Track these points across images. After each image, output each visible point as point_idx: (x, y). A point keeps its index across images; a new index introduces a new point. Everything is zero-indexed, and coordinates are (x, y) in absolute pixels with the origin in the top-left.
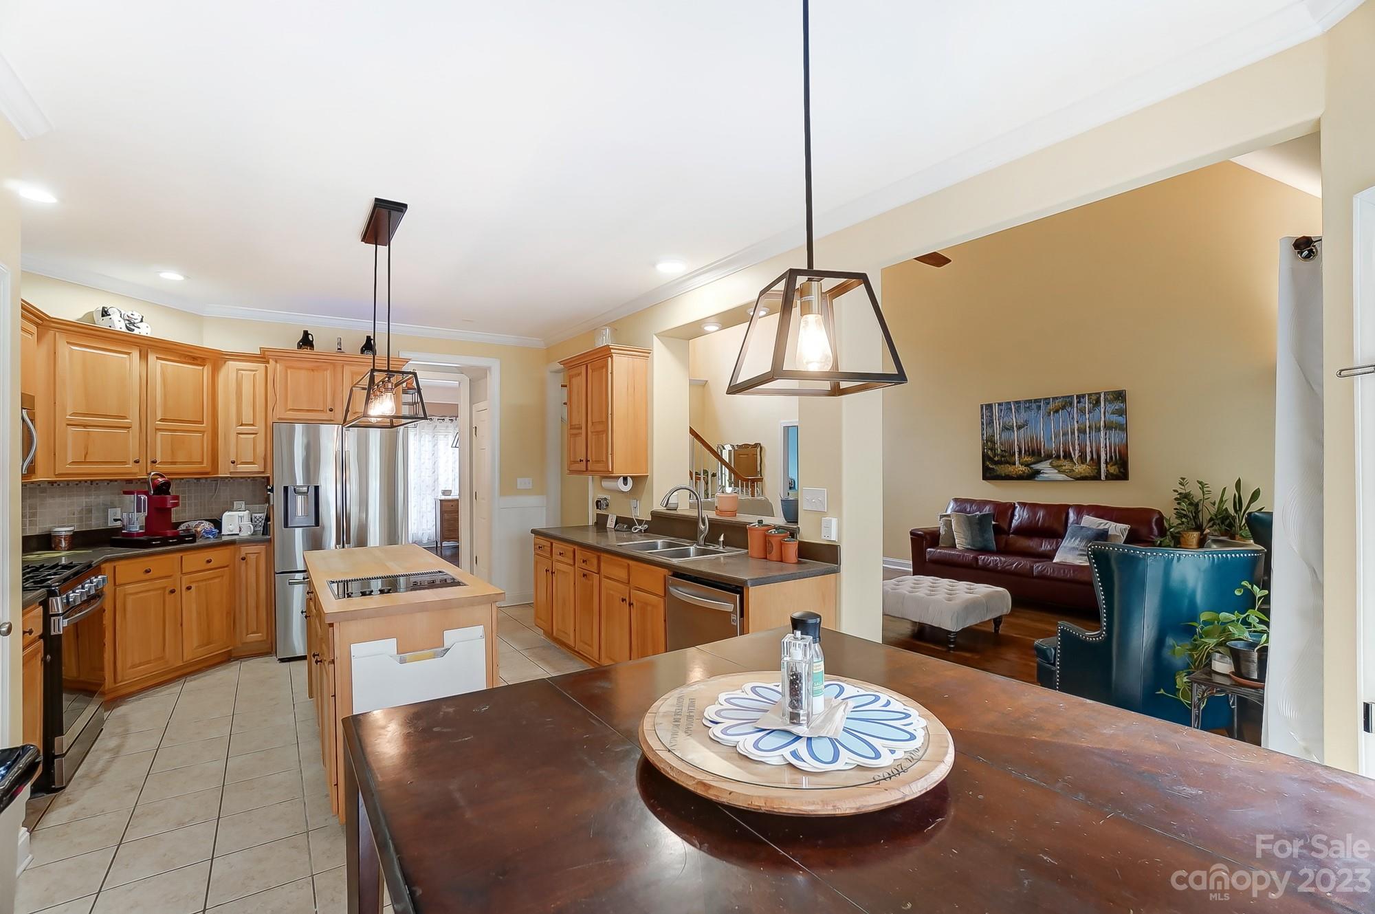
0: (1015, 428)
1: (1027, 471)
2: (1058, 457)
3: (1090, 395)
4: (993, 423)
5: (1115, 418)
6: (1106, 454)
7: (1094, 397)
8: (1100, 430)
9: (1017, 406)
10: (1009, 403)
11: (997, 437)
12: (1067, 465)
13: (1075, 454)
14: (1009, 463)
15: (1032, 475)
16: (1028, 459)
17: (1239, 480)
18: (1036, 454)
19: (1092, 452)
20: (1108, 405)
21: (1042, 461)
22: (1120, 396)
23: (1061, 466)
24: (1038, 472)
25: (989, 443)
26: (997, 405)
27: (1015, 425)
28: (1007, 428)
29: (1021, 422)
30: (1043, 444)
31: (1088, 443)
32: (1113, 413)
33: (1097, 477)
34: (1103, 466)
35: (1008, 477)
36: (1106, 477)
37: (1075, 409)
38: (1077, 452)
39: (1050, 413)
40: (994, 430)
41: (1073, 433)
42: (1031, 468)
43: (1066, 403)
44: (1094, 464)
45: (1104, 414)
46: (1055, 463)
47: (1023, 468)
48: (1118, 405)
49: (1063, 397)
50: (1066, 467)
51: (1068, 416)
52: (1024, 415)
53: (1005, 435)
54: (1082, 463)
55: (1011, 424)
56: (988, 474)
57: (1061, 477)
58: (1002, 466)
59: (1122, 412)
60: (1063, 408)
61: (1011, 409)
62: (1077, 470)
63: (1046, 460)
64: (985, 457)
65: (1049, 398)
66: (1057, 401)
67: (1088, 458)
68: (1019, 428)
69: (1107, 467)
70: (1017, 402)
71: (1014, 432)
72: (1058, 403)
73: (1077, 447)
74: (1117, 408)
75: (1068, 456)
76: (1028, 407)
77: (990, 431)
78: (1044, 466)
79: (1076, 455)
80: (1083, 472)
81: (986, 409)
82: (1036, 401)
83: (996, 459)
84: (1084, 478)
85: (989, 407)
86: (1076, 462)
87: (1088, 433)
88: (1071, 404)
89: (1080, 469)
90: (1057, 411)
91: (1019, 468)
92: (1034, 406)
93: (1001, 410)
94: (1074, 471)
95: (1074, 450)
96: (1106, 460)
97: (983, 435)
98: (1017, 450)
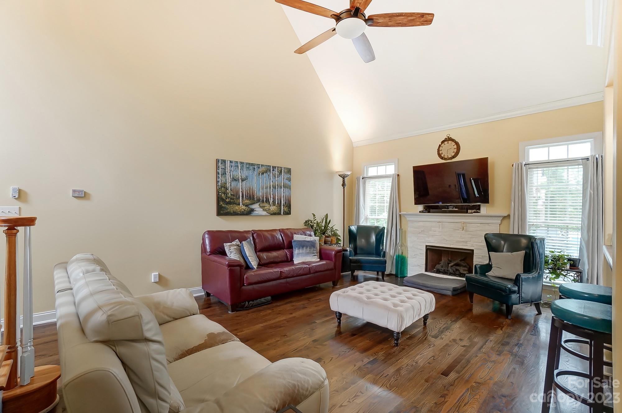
0: (240, 180)
1: (246, 209)
2: (263, 201)
3: (278, 167)
4: (226, 174)
5: (287, 182)
6: (284, 201)
7: (280, 169)
8: (281, 188)
9: (242, 165)
10: (237, 162)
11: (228, 185)
12: (267, 206)
13: (271, 200)
14: (236, 204)
15: (249, 212)
16: (247, 202)
18: (252, 198)
19: (278, 199)
20: (285, 175)
21: (255, 203)
22: (289, 171)
23: (264, 206)
24: (252, 210)
25: (223, 189)
26: (229, 162)
27: (240, 178)
28: (235, 179)
29: (244, 176)
30: (255, 192)
31: (277, 194)
32: (286, 179)
33: (279, 214)
34: (282, 207)
35: (235, 214)
36: (283, 213)
37: (272, 173)
38: (272, 199)
39: (260, 174)
40: (226, 180)
41: (270, 188)
42: (249, 208)
43: (267, 170)
44: (279, 206)
45: (282, 180)
46: (261, 205)
47: (244, 207)
48: (288, 176)
49: (266, 166)
50: (267, 207)
51: (268, 177)
52: (245, 173)
53: (234, 184)
54: (274, 205)
55: (238, 177)
56: (221, 212)
57: (264, 213)
58: (232, 206)
59: (289, 179)
60: (266, 172)
61: (238, 166)
62: (271, 209)
63: (257, 203)
64: (219, 199)
65: (259, 165)
66: (263, 167)
67: (277, 203)
68: (243, 180)
69: (284, 208)
70: (242, 163)
71: (239, 182)
72: (263, 169)
73: (272, 196)
74: (288, 177)
75: (267, 201)
76: (248, 168)
77: (224, 180)
78: (256, 206)
79: (271, 201)
80: (274, 210)
81: (221, 163)
82: (252, 165)
83: (227, 200)
84: (274, 214)
85: (224, 162)
86: (271, 205)
87: (277, 188)
88: (270, 170)
89: (273, 208)
90: (263, 174)
91: (242, 207)
92: (251, 167)
93: (232, 166)
94: (270, 209)
95: (270, 197)
96: (283, 204)
97: (217, 182)
98: (241, 195)
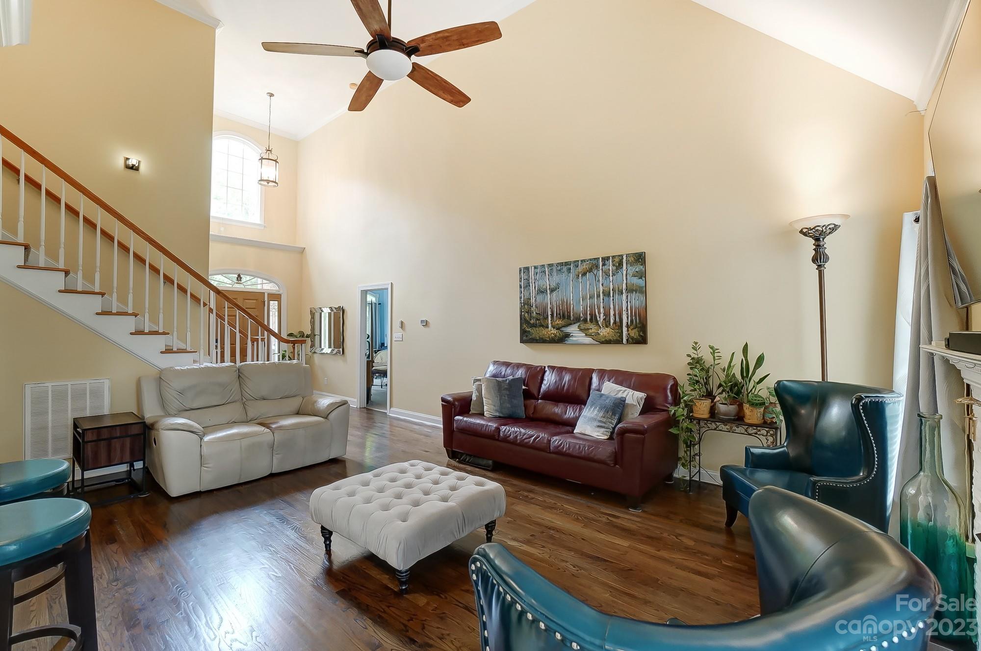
0: (548, 291)
1: (558, 334)
2: (585, 320)
3: (613, 257)
4: (530, 286)
5: (636, 281)
6: (628, 318)
7: (617, 260)
8: (622, 293)
9: (550, 268)
10: (543, 266)
11: (533, 301)
12: (593, 329)
13: (600, 317)
14: (543, 326)
15: (562, 339)
16: (559, 322)
17: (746, 345)
18: (566, 317)
19: (615, 315)
20: (630, 268)
21: (571, 324)
22: (640, 258)
23: (588, 329)
24: (567, 335)
25: (526, 306)
26: (533, 268)
27: (548, 288)
28: (541, 291)
29: (553, 285)
30: (572, 306)
31: (612, 306)
32: (634, 276)
33: (619, 341)
34: (625, 329)
35: (542, 341)
36: (627, 340)
37: (601, 271)
38: (602, 315)
39: (579, 276)
40: (530, 294)
41: (598, 296)
42: (562, 331)
43: (593, 266)
44: (617, 328)
45: (626, 276)
46: (583, 327)
47: (554, 331)
48: (639, 268)
49: (591, 260)
50: (593, 330)
51: (594, 278)
52: (556, 279)
53: (540, 298)
54: (607, 327)
55: (544, 287)
56: (526, 338)
57: (588, 340)
58: (537, 329)
59: (642, 275)
60: (590, 270)
61: (544, 272)
62: (602, 334)
63: (574, 323)
64: (523, 321)
65: (578, 261)
66: (585, 264)
67: (612, 321)
68: (552, 291)
69: (628, 330)
70: (550, 265)
71: (547, 294)
72: (585, 266)
73: (602, 310)
74: (637, 270)
75: (594, 319)
76: (560, 270)
77: (527, 294)
78: (573, 329)
79: (601, 319)
80: (607, 335)
81: (524, 272)
82: (567, 264)
83: (532, 322)
84: (608, 342)
85: (527, 269)
86: (601, 325)
87: (611, 295)
88: (597, 267)
89: (605, 332)
90: (584, 274)
91: (552, 331)
92: (565, 269)
93: (537, 273)
94: (599, 334)
95: (599, 313)
96: (627, 323)
97: (521, 298)
98: (549, 313)
